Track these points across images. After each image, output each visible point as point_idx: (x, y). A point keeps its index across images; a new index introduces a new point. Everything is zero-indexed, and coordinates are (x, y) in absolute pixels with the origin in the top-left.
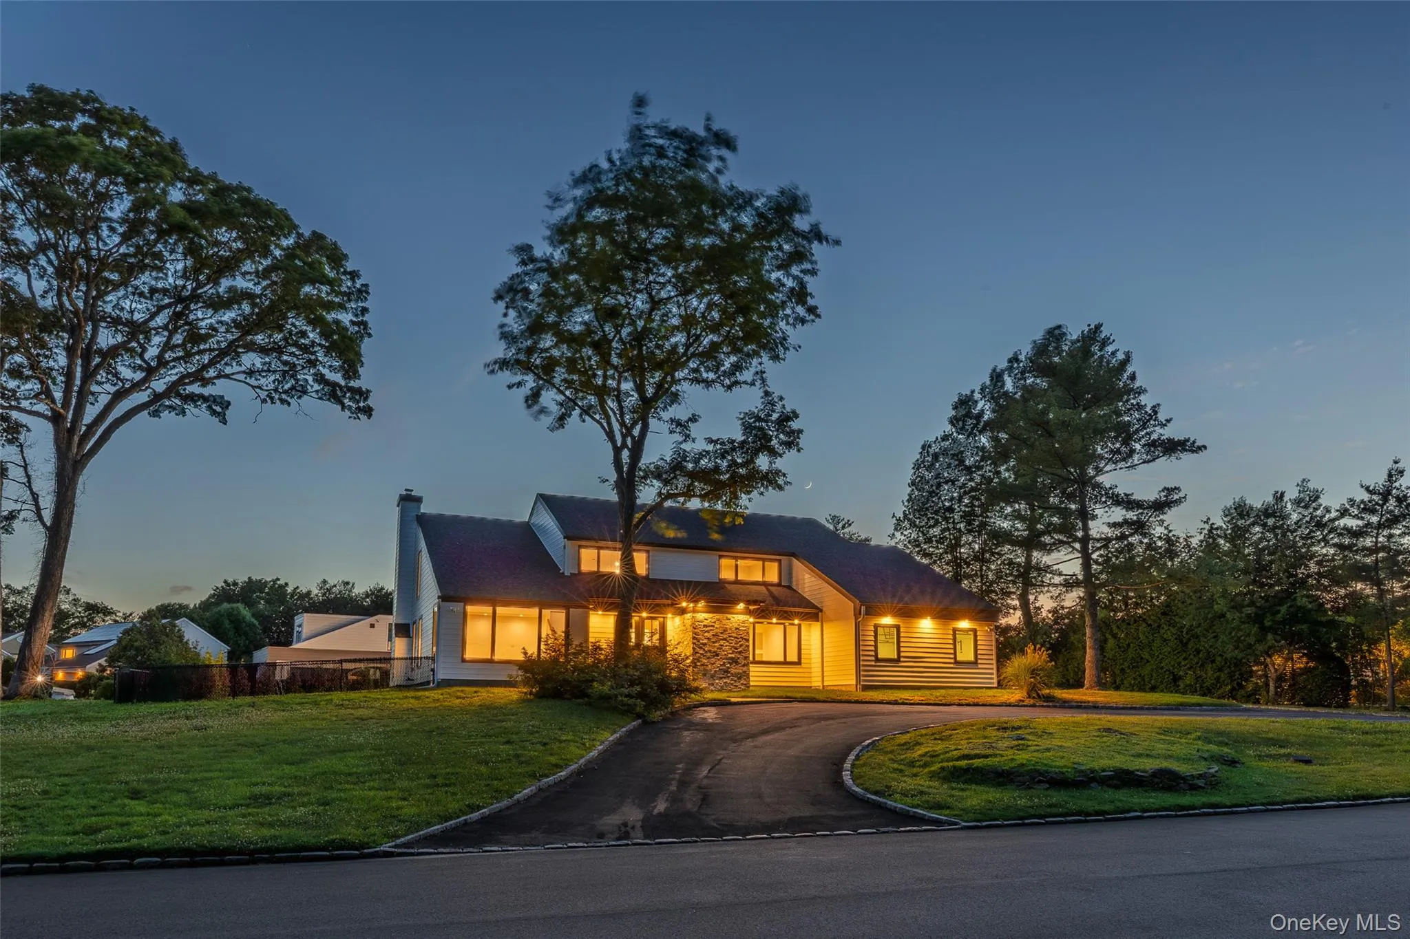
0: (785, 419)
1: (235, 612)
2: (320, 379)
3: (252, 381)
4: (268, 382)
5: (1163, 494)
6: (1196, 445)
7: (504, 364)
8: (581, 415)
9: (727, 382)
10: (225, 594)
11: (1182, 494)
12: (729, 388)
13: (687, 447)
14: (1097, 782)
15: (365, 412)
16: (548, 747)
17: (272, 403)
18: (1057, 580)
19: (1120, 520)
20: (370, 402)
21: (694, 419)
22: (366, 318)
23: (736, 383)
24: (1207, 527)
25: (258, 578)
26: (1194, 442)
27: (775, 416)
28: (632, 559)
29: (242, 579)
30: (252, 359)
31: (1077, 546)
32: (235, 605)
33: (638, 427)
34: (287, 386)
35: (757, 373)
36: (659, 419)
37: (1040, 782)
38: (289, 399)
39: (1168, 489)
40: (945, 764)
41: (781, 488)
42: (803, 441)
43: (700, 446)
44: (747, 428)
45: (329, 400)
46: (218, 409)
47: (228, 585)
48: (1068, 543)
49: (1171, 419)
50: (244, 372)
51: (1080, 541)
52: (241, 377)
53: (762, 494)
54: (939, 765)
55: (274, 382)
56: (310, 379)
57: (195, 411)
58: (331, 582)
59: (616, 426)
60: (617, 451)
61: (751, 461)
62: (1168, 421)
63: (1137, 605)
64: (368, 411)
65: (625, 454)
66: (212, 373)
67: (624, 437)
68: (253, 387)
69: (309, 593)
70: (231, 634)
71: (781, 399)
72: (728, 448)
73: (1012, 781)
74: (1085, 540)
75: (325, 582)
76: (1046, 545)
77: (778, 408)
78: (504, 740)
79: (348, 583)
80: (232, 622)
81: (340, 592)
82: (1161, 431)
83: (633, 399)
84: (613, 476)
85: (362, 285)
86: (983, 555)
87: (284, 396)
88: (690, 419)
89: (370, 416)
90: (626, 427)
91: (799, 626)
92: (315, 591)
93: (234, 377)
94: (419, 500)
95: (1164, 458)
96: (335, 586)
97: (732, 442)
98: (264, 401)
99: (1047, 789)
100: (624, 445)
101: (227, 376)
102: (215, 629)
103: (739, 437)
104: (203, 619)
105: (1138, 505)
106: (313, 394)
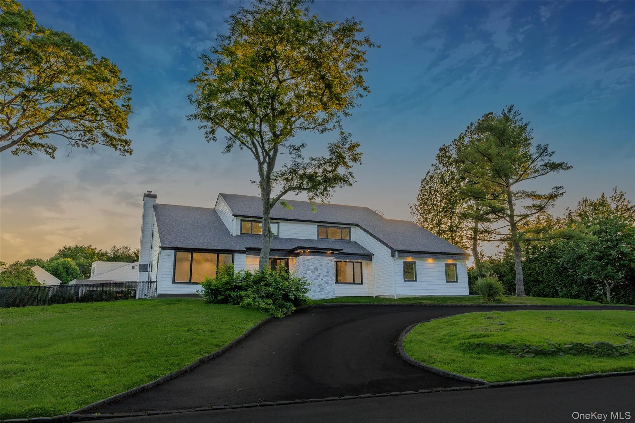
0: (352, 147)
1: (67, 263)
2: (105, 135)
3: (67, 135)
4: (76, 135)
5: (554, 190)
6: (568, 165)
7: (195, 117)
8: (240, 145)
9: (321, 128)
10: (64, 254)
11: (563, 191)
12: (322, 132)
13: (299, 160)
14: (563, 352)
15: (128, 152)
16: (213, 333)
17: (78, 146)
18: (498, 237)
19: (531, 205)
20: (132, 147)
21: (303, 146)
22: (130, 103)
23: (326, 129)
24: (568, 212)
25: (81, 246)
26: (567, 164)
27: (347, 146)
28: (269, 227)
29: (73, 245)
30: (66, 123)
31: (508, 219)
32: (66, 259)
33: (272, 152)
34: (86, 138)
35: (337, 122)
36: (284, 146)
37: (528, 352)
38: (87, 145)
39: (557, 188)
40: (463, 341)
41: (351, 185)
42: (363, 158)
43: (307, 160)
44: (333, 152)
45: (109, 145)
46: (50, 151)
47: (66, 249)
48: (504, 217)
49: (554, 152)
50: (62, 130)
51: (509, 216)
52: (61, 133)
53: (341, 187)
54: (459, 342)
55: (79, 135)
56: (99, 134)
57: (38, 152)
58: (118, 247)
59: (260, 150)
60: (261, 164)
61: (334, 170)
62: (553, 153)
63: (534, 253)
64: (130, 152)
65: (265, 166)
66: (45, 129)
67: (264, 158)
68: (67, 138)
69: (107, 253)
70: (64, 274)
71: (350, 135)
72: (321, 163)
73: (509, 352)
74: (511, 216)
75: (115, 247)
76: (489, 219)
77: (349, 140)
78: (187, 329)
79: (127, 248)
80: (65, 268)
81: (123, 253)
82: (550, 158)
83: (268, 136)
84: (258, 179)
85: (129, 86)
86: (452, 228)
87: (85, 143)
88: (301, 146)
89: (131, 154)
90: (265, 151)
91: (361, 263)
92: (109, 252)
93: (57, 133)
94: (155, 197)
95: (551, 173)
96: (120, 249)
97: (325, 159)
98: (73, 145)
99: (534, 357)
100: (264, 161)
101: (53, 132)
102: (55, 273)
103: (328, 157)
104: (49, 267)
105: (539, 197)
106: (101, 142)
